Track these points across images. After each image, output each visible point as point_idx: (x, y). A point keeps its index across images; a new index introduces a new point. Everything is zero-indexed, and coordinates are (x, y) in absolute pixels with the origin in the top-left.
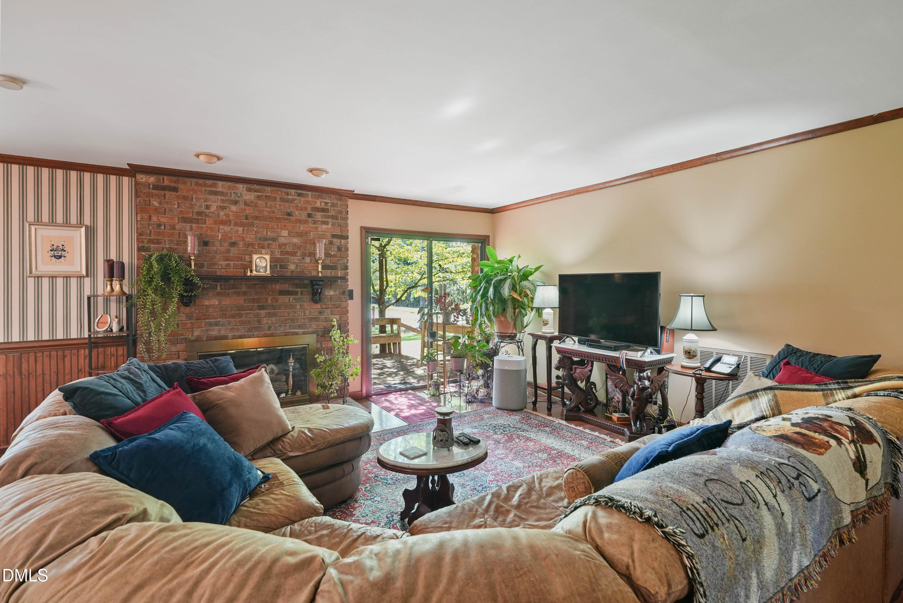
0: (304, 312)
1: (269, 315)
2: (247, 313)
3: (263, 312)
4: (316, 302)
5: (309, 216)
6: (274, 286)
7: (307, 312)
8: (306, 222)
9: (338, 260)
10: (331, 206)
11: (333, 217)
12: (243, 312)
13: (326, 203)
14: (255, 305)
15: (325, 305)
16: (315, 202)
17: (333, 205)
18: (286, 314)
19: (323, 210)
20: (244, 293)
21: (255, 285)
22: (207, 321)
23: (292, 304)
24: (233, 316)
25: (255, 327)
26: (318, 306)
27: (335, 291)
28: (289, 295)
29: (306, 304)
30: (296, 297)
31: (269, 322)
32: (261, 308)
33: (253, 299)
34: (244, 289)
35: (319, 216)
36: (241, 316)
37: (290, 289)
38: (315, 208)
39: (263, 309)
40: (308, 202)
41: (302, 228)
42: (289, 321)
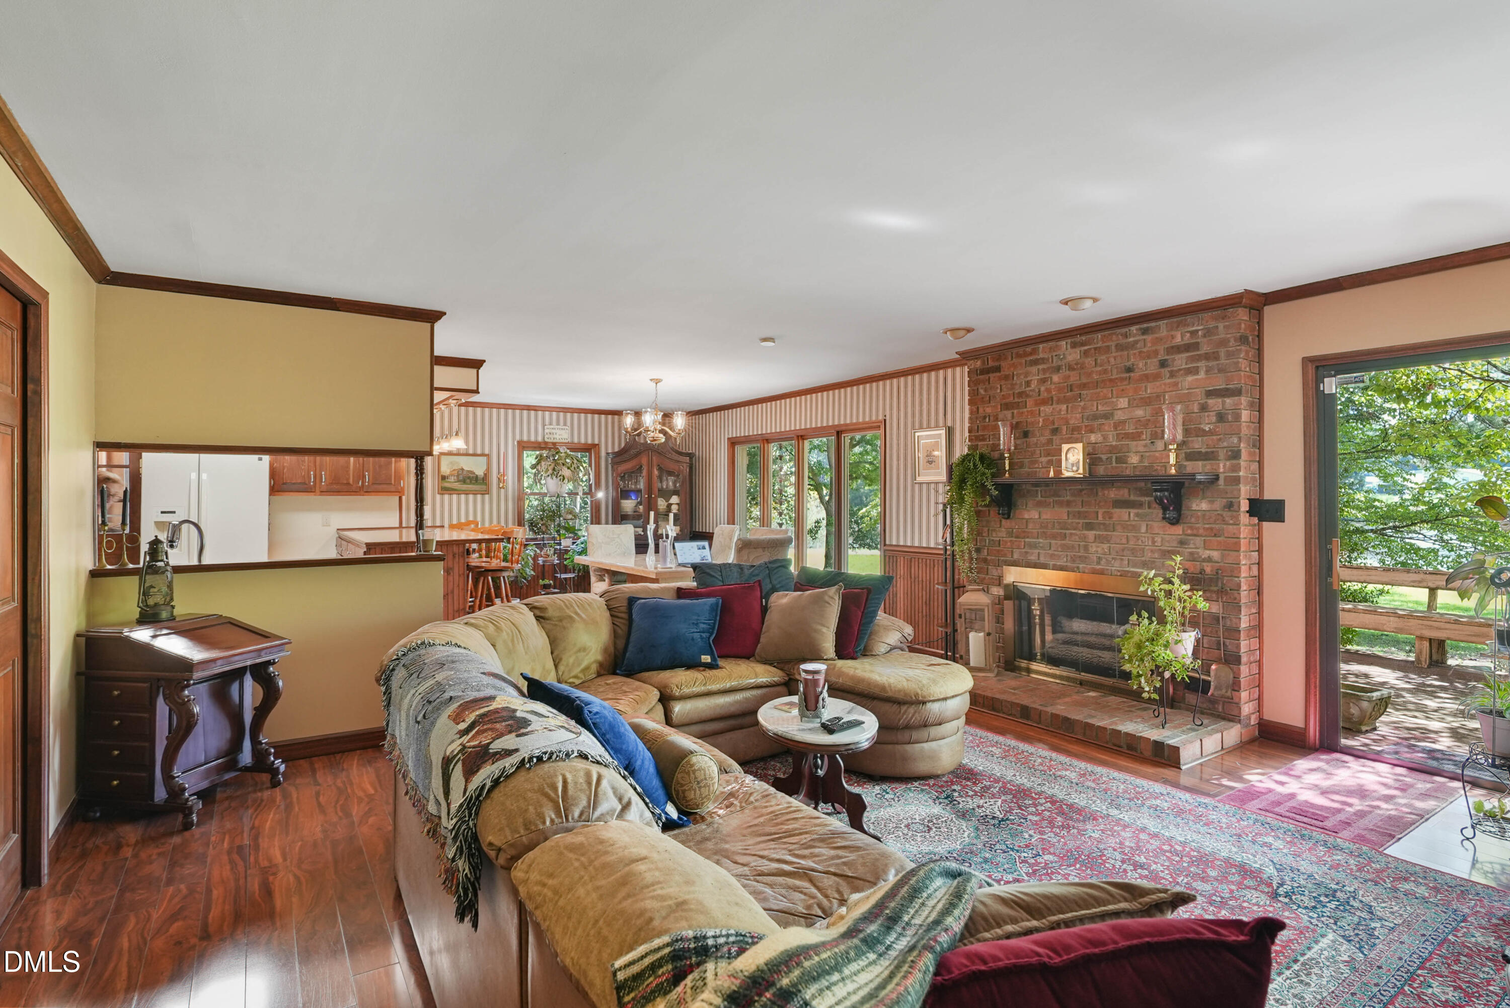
0: (1153, 538)
1: (1099, 539)
2: (1071, 534)
3: (1091, 534)
4: (1175, 522)
5: (1163, 364)
6: (1106, 492)
7: (1158, 539)
8: (1157, 377)
9: (1220, 440)
10: (1204, 336)
11: (1207, 357)
12: (1067, 532)
13: (1194, 333)
14: (1081, 521)
15: (1191, 528)
16: (1173, 337)
17: (1208, 333)
18: (1124, 541)
19: (1187, 348)
20: (1068, 504)
21: (1081, 490)
22: (1027, 540)
23: (1134, 523)
24: (1054, 537)
25: (1080, 557)
26: (1178, 530)
27: (1212, 502)
28: (1127, 508)
29: (1155, 524)
30: (1140, 511)
31: (1099, 550)
32: (1089, 527)
33: (1079, 512)
34: (1068, 498)
35: (1180, 361)
36: (1064, 537)
37: (1132, 498)
38: (1172, 347)
39: (1092, 529)
40: (1160, 340)
41: (1151, 389)
42: (1129, 552)
